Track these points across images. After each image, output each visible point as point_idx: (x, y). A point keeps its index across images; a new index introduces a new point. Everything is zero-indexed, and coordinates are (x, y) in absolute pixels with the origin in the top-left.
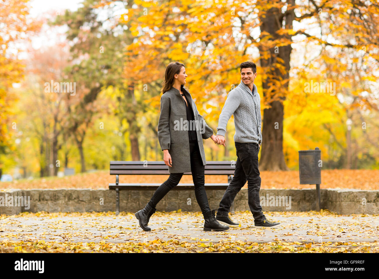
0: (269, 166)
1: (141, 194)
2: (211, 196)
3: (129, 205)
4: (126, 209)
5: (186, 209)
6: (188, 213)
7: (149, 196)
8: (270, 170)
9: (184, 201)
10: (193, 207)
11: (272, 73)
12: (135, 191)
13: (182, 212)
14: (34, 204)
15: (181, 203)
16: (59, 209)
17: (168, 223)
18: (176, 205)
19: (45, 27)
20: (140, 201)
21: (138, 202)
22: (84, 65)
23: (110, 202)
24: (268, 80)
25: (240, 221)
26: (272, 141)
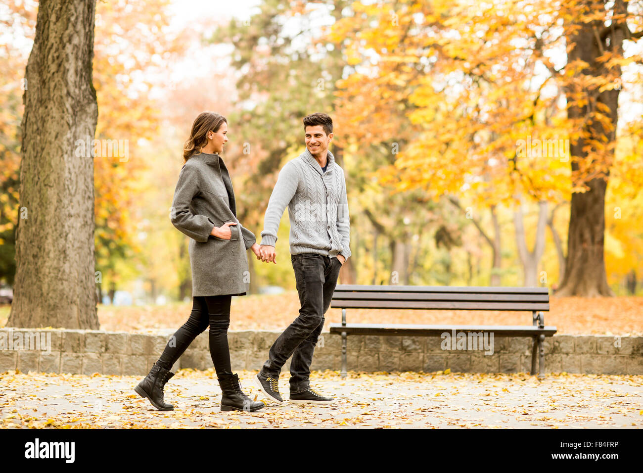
0: (581, 288)
1: (382, 342)
2: (502, 346)
3: (362, 360)
4: (356, 367)
5: (458, 368)
6: (464, 376)
7: (396, 345)
8: (581, 296)
9: (456, 355)
10: (471, 365)
11: (588, 129)
12: (372, 337)
13: (453, 374)
14: (201, 355)
15: (450, 359)
16: (243, 364)
17: (437, 396)
18: (442, 361)
19: (194, 45)
20: (380, 353)
21: (377, 355)
22: (260, 111)
23: (330, 354)
24: (582, 142)
25: (560, 393)
26: (585, 246)
